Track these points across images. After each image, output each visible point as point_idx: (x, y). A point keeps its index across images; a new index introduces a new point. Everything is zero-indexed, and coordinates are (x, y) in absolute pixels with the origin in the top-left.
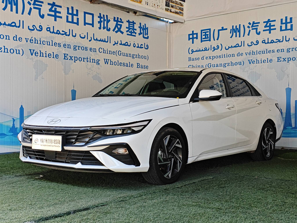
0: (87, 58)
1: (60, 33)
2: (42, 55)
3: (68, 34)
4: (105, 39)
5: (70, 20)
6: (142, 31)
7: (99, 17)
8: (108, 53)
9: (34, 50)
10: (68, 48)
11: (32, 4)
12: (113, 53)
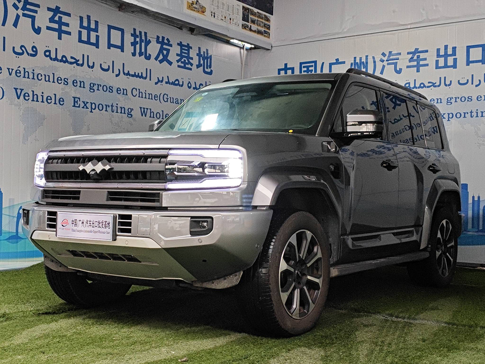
0: (112, 106)
1: (66, 61)
2: (35, 100)
3: (80, 62)
4: (142, 73)
5: (84, 38)
6: (202, 62)
7: (132, 35)
8: (147, 97)
9: (22, 90)
10: (80, 87)
11: (20, 7)
12: (155, 97)
